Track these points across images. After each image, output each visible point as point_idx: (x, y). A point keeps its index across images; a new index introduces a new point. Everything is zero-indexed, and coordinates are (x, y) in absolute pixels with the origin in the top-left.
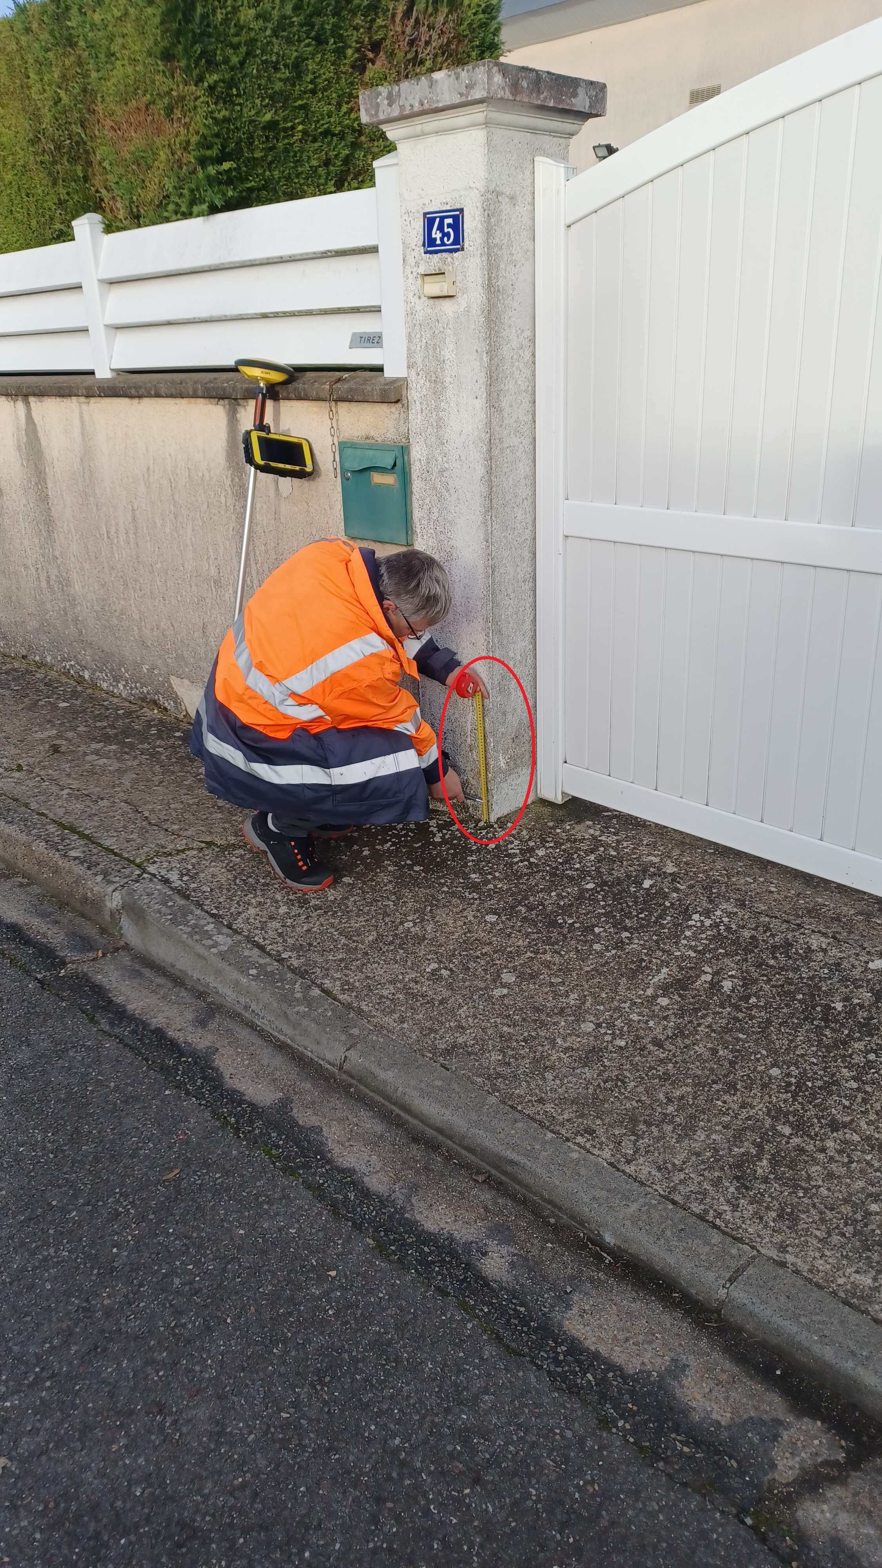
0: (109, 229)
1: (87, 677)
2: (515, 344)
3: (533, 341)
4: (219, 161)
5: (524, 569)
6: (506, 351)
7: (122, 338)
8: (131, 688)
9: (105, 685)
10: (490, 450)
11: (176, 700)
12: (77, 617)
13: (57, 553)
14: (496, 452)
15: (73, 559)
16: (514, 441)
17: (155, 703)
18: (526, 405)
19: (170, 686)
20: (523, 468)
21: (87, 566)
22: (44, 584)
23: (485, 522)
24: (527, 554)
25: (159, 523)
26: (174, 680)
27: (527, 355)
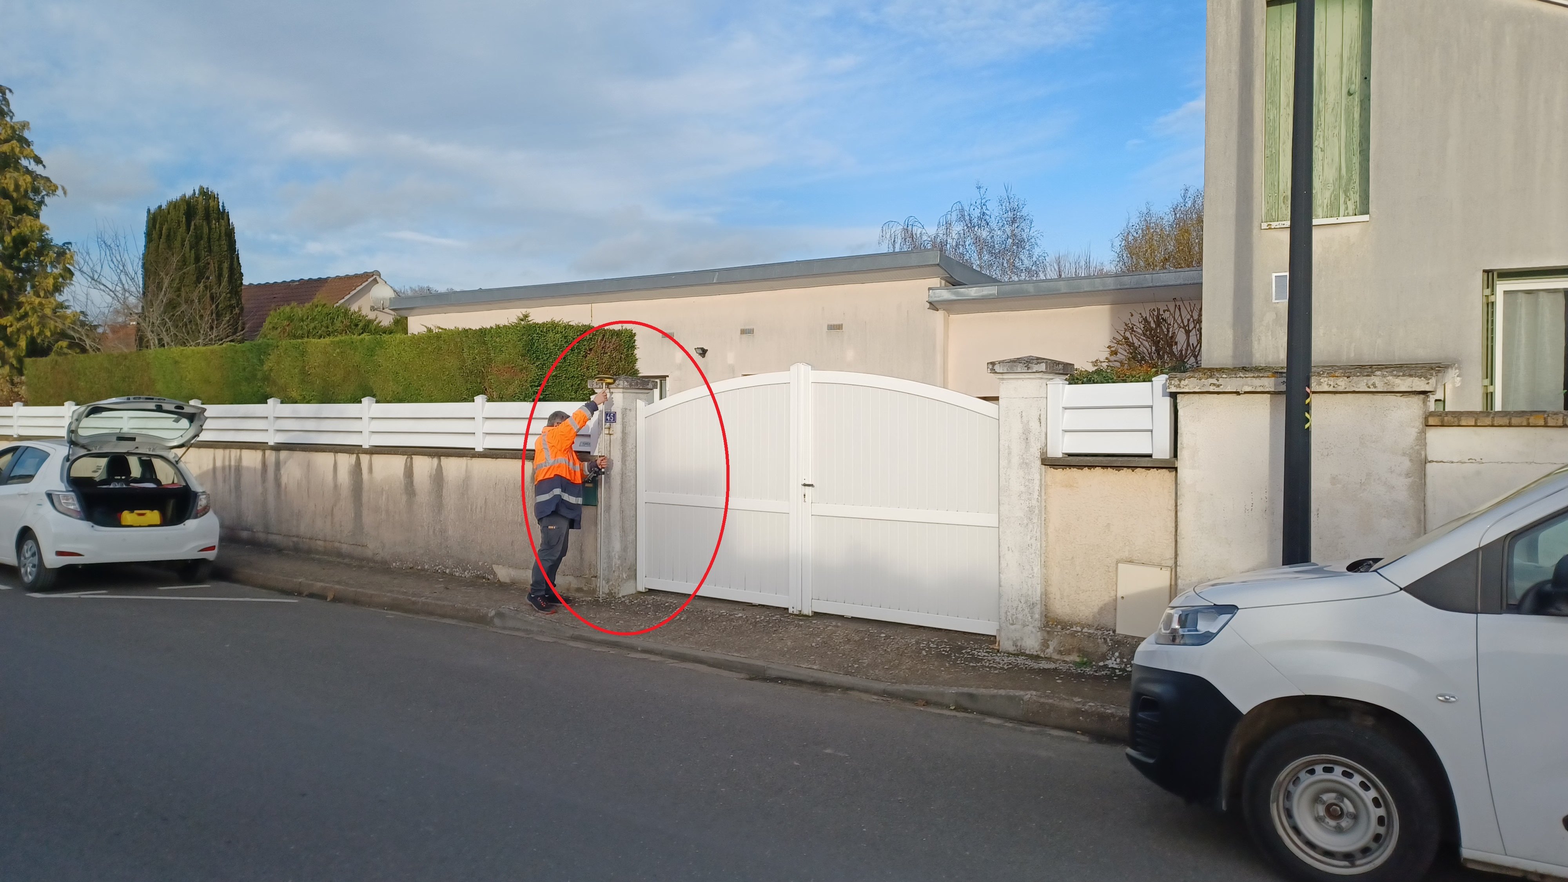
0: (488, 401)
1: (447, 572)
2: (630, 447)
3: (636, 446)
4: (537, 386)
5: (633, 513)
6: (628, 449)
7: (488, 437)
8: (472, 573)
9: (457, 574)
10: (622, 476)
11: (495, 574)
12: (447, 546)
13: (442, 519)
14: (624, 477)
15: (450, 520)
16: (630, 474)
17: (484, 578)
18: (634, 464)
19: (492, 569)
20: (633, 482)
21: (457, 523)
22: (431, 532)
23: (620, 497)
24: (634, 509)
25: (497, 504)
26: (494, 567)
27: (634, 450)
